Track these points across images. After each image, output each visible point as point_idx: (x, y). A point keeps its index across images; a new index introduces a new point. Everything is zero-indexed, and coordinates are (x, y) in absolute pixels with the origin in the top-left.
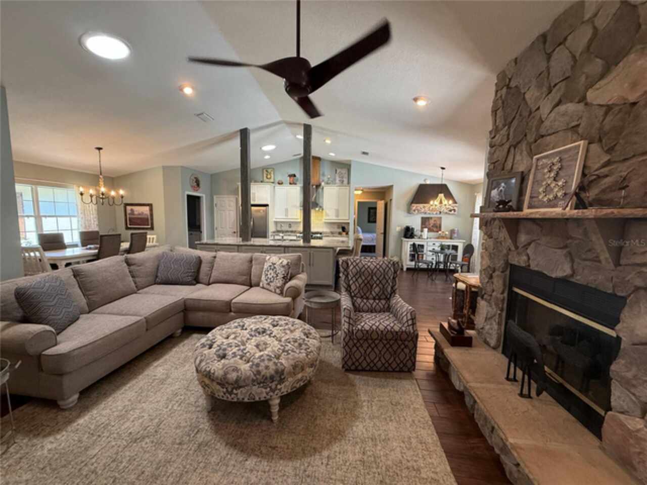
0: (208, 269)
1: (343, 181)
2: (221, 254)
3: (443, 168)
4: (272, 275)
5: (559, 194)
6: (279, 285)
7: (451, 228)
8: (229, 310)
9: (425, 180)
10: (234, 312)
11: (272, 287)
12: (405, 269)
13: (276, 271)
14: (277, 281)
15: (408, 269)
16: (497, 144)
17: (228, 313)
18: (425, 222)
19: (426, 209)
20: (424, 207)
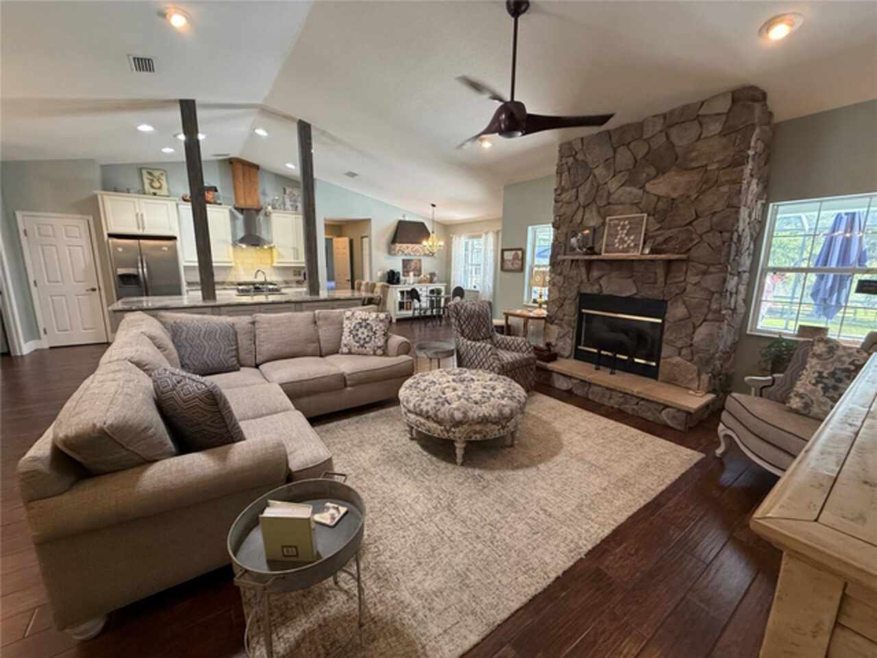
0: (249, 342)
1: (297, 207)
2: (261, 317)
3: (433, 206)
4: (366, 334)
5: (632, 245)
6: (379, 344)
7: (432, 271)
8: (343, 386)
9: (404, 216)
10: (351, 386)
11: (368, 349)
12: (394, 321)
13: (372, 329)
14: (377, 340)
15: (398, 320)
16: (565, 200)
17: (341, 389)
18: (406, 263)
19: (410, 249)
20: (408, 248)
